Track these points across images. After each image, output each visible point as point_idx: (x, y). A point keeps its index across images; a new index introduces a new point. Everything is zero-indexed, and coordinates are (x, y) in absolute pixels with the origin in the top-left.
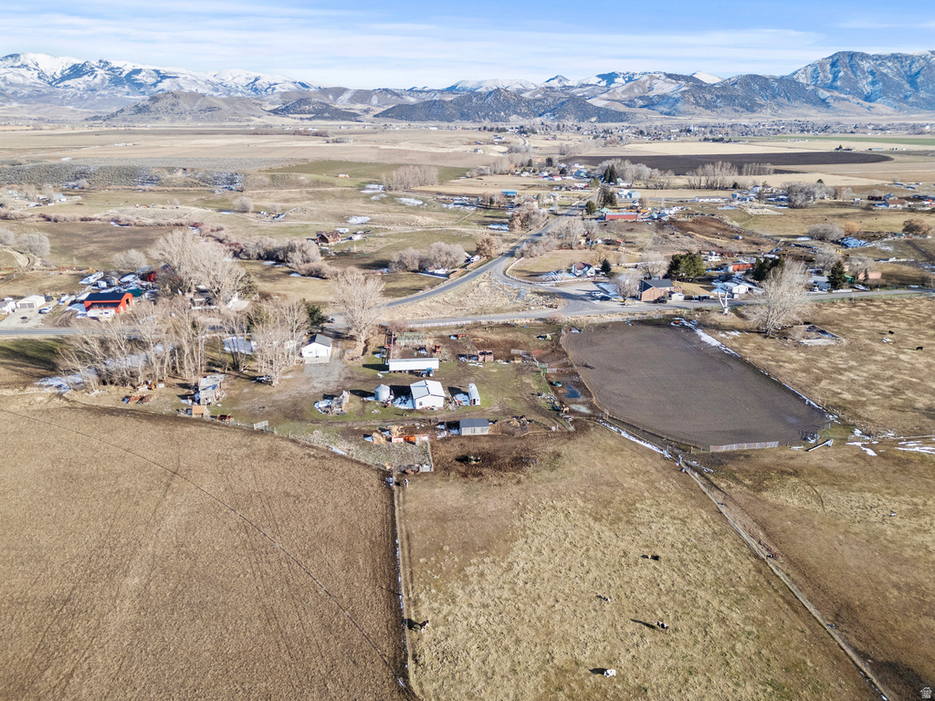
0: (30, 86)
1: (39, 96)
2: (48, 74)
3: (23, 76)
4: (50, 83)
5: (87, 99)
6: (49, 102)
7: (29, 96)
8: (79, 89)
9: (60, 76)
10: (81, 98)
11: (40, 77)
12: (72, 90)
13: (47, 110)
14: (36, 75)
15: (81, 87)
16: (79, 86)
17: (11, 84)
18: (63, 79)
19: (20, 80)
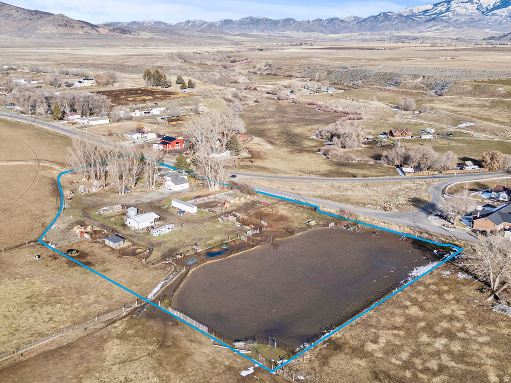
0: (469, 15)
1: (471, 22)
2: (484, 6)
3: (467, 9)
4: (483, 13)
5: (504, 24)
6: (475, 27)
7: (465, 22)
8: (502, 16)
9: (492, 6)
10: (500, 23)
11: (477, 9)
12: (497, 17)
13: (467, 32)
14: (476, 7)
15: (504, 14)
16: (502, 14)
17: (457, 14)
18: (493, 9)
19: (464, 11)
